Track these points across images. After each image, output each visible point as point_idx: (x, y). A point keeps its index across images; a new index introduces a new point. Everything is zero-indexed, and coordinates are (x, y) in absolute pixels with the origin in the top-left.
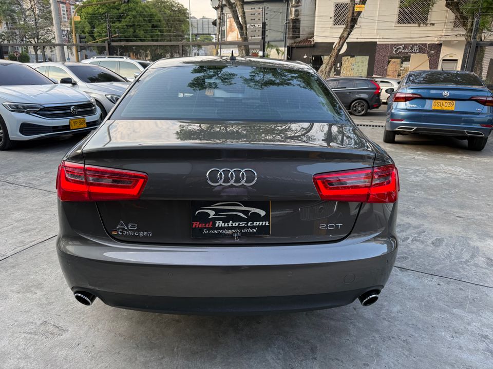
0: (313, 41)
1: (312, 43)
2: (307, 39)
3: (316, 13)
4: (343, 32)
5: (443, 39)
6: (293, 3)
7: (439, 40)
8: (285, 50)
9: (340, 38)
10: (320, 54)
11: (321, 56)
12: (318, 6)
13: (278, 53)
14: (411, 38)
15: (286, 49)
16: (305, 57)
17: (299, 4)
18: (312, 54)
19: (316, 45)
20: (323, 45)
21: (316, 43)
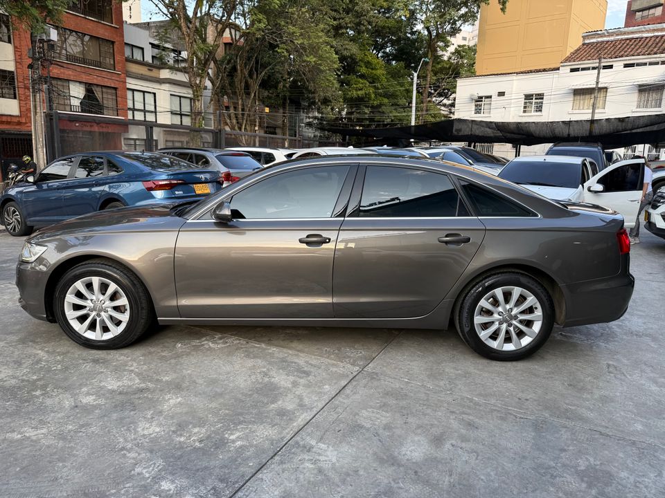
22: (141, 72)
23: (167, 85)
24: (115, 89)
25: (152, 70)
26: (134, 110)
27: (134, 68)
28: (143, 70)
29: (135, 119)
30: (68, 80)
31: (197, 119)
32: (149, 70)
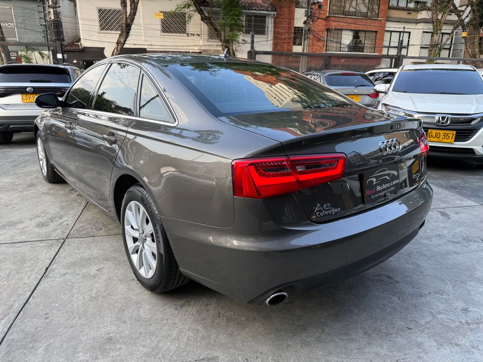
0: (81, 45)
1: (80, 47)
2: (73, 43)
3: (79, 16)
4: (119, 37)
5: (203, 48)
6: (50, 3)
7: (200, 48)
8: (49, 54)
9: (117, 43)
10: (92, 59)
11: (92, 61)
12: (80, 8)
13: (43, 57)
14: (176, 46)
15: (51, 52)
16: (75, 62)
17: (57, 5)
18: (83, 59)
19: (85, 50)
20: (92, 50)
21: (85, 47)
22: (400, 16)
23: (422, 24)
24: (376, 32)
25: (410, 13)
26: (389, 47)
27: (395, 14)
28: (403, 15)
29: (389, 54)
30: (341, 30)
31: (433, 51)
32: (408, 13)
